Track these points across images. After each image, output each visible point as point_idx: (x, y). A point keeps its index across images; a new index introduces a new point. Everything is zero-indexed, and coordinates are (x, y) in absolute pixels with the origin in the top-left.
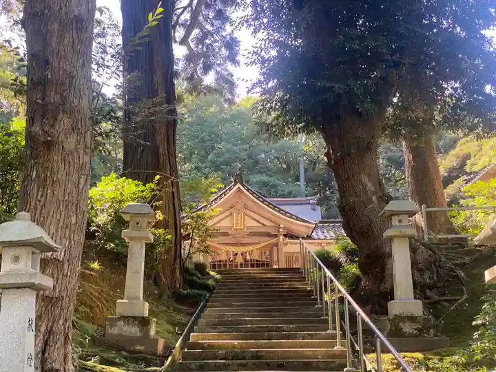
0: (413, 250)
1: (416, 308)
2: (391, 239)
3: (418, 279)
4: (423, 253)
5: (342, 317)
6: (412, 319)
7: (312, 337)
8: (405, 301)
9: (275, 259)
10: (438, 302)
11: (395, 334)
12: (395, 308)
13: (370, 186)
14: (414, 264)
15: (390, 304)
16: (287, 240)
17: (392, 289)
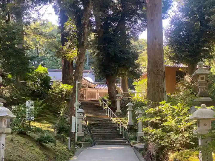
0: (120, 101)
1: (120, 111)
2: (117, 100)
3: (121, 106)
4: (122, 101)
5: (108, 112)
6: (119, 113)
7: (104, 115)
8: (118, 110)
9: (85, 93)
10: (123, 110)
11: (117, 115)
12: (117, 111)
13: (114, 89)
14: (120, 103)
15: (116, 110)
16: (88, 88)
17: (117, 107)
